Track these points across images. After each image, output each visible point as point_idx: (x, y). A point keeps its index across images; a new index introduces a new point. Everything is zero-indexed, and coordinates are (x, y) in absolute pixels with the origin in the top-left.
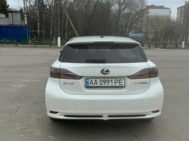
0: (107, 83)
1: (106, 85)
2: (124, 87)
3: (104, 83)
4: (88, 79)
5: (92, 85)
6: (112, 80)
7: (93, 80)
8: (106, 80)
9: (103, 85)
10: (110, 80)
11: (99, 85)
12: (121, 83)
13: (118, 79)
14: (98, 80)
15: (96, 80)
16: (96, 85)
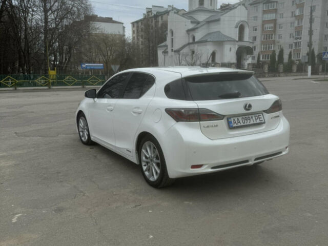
0: (249, 121)
1: (248, 123)
2: (264, 123)
3: (246, 121)
4: (230, 118)
5: (235, 125)
6: (252, 117)
7: (235, 118)
8: (247, 117)
9: (245, 124)
10: (250, 116)
11: (242, 124)
12: (261, 119)
13: (257, 115)
14: (240, 119)
15: (238, 119)
16: (239, 124)
